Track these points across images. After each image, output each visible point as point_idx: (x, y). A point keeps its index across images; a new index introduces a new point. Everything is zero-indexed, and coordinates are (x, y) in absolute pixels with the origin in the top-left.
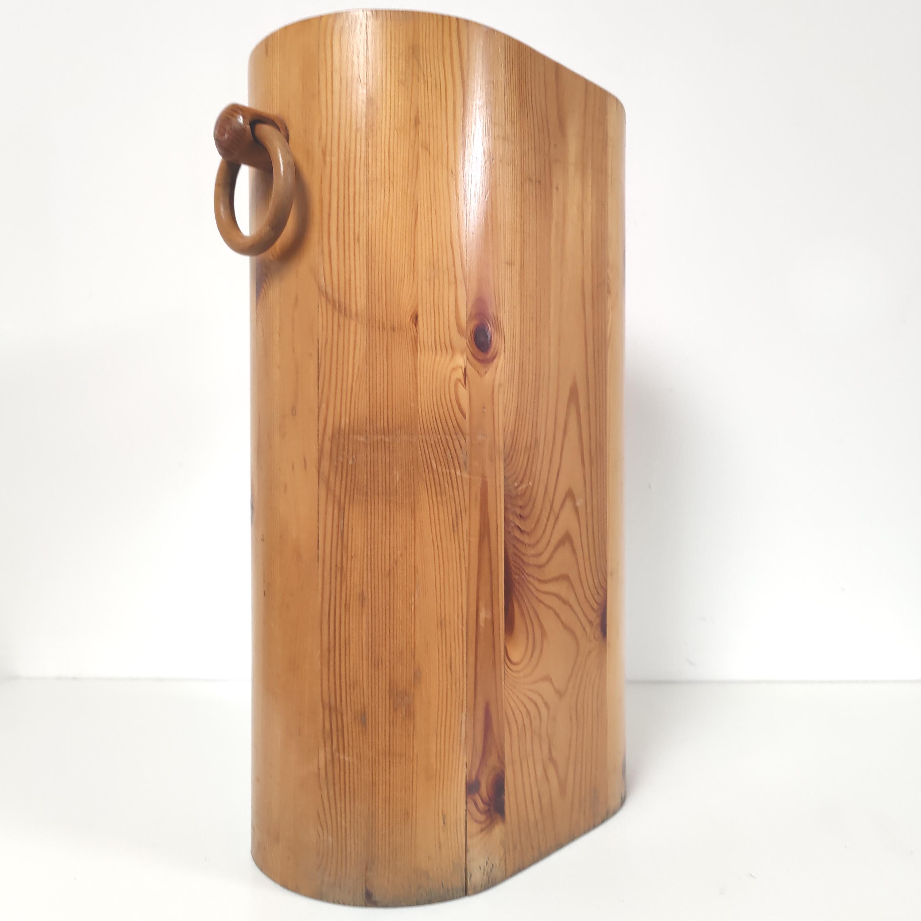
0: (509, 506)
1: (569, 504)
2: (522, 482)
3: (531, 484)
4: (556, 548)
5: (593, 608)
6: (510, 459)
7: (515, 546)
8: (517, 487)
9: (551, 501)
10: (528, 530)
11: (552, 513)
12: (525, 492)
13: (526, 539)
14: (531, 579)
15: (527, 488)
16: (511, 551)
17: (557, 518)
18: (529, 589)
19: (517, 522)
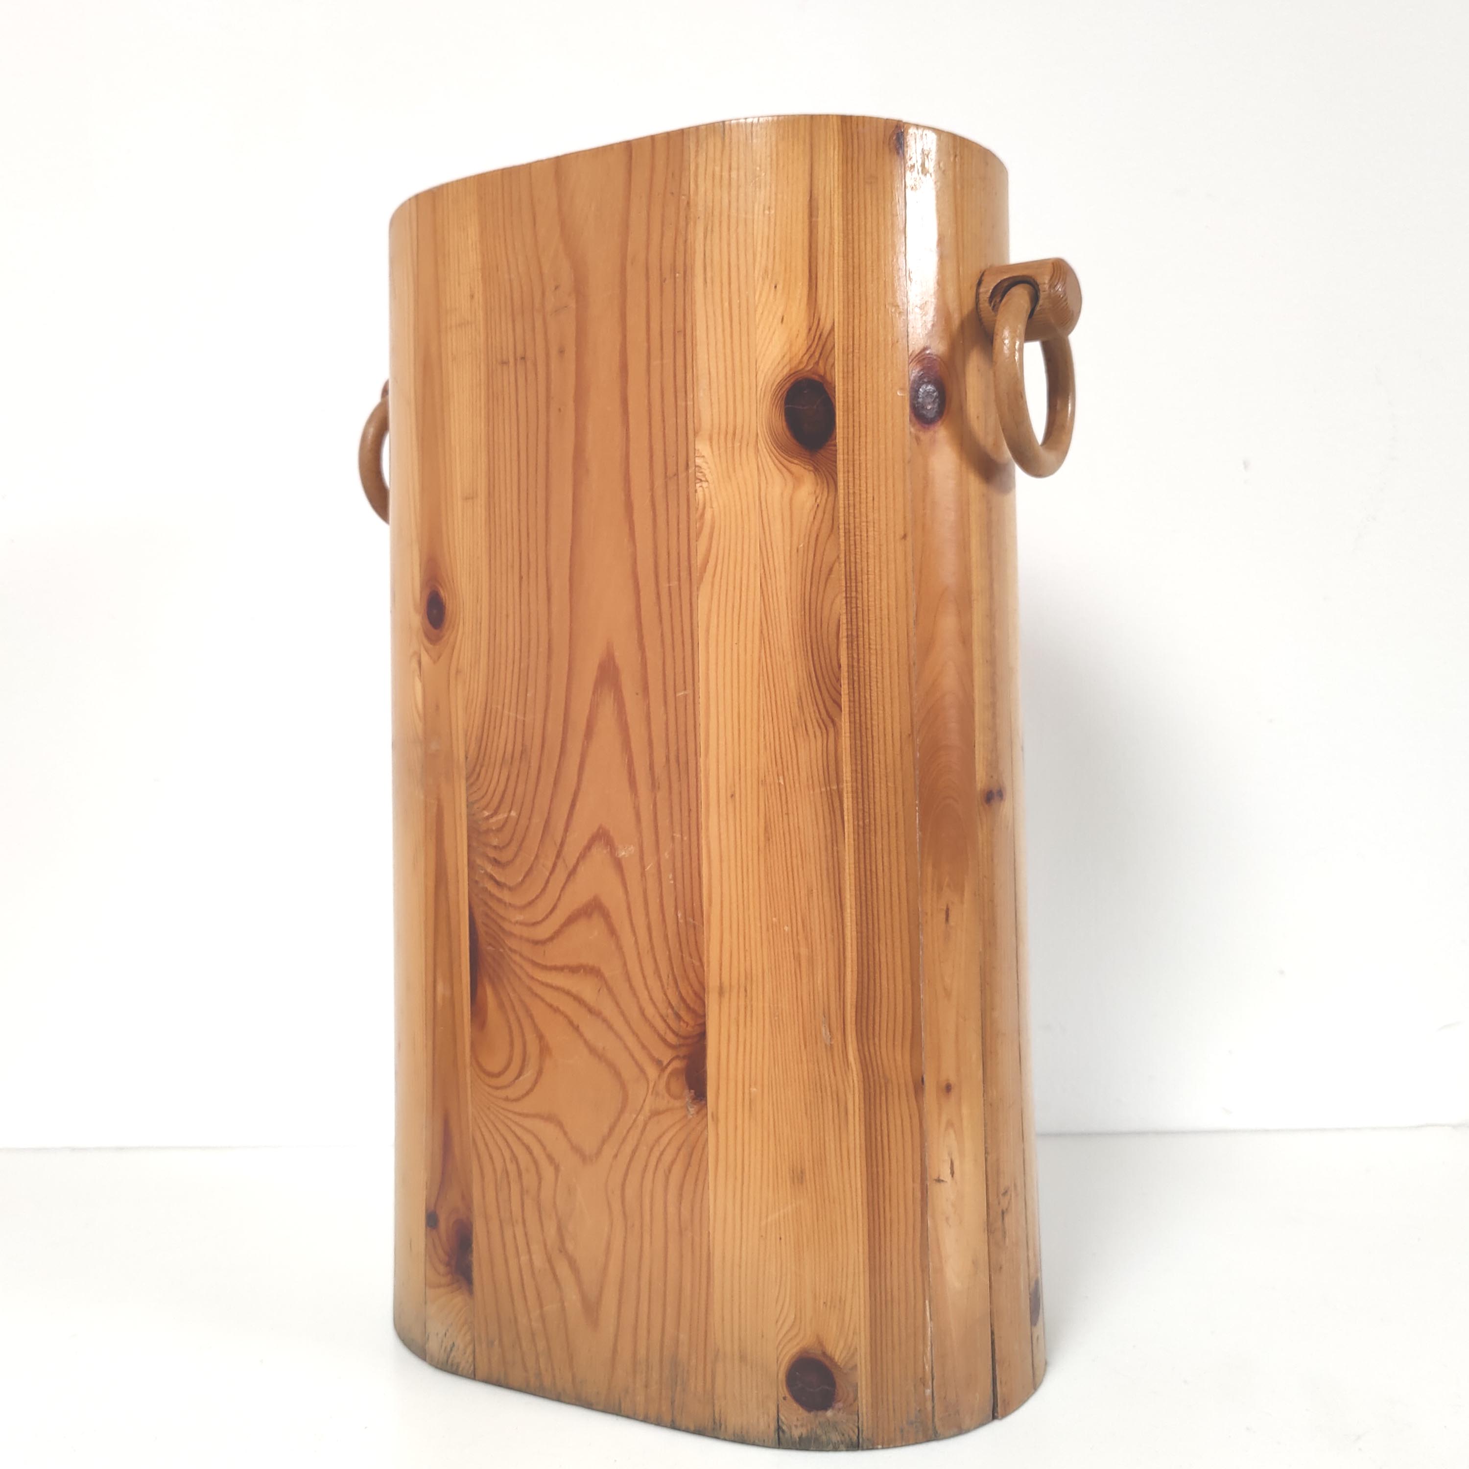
0: (475, 844)
1: (599, 853)
2: (496, 812)
3: (513, 814)
4: (571, 920)
5: (664, 1040)
6: (475, 776)
7: (486, 904)
8: (488, 818)
9: (558, 844)
10: (511, 883)
11: (560, 864)
12: (503, 826)
13: (506, 896)
14: (517, 958)
15: (506, 820)
16: (479, 911)
17: (572, 873)
18: (515, 973)
19: (489, 868)
